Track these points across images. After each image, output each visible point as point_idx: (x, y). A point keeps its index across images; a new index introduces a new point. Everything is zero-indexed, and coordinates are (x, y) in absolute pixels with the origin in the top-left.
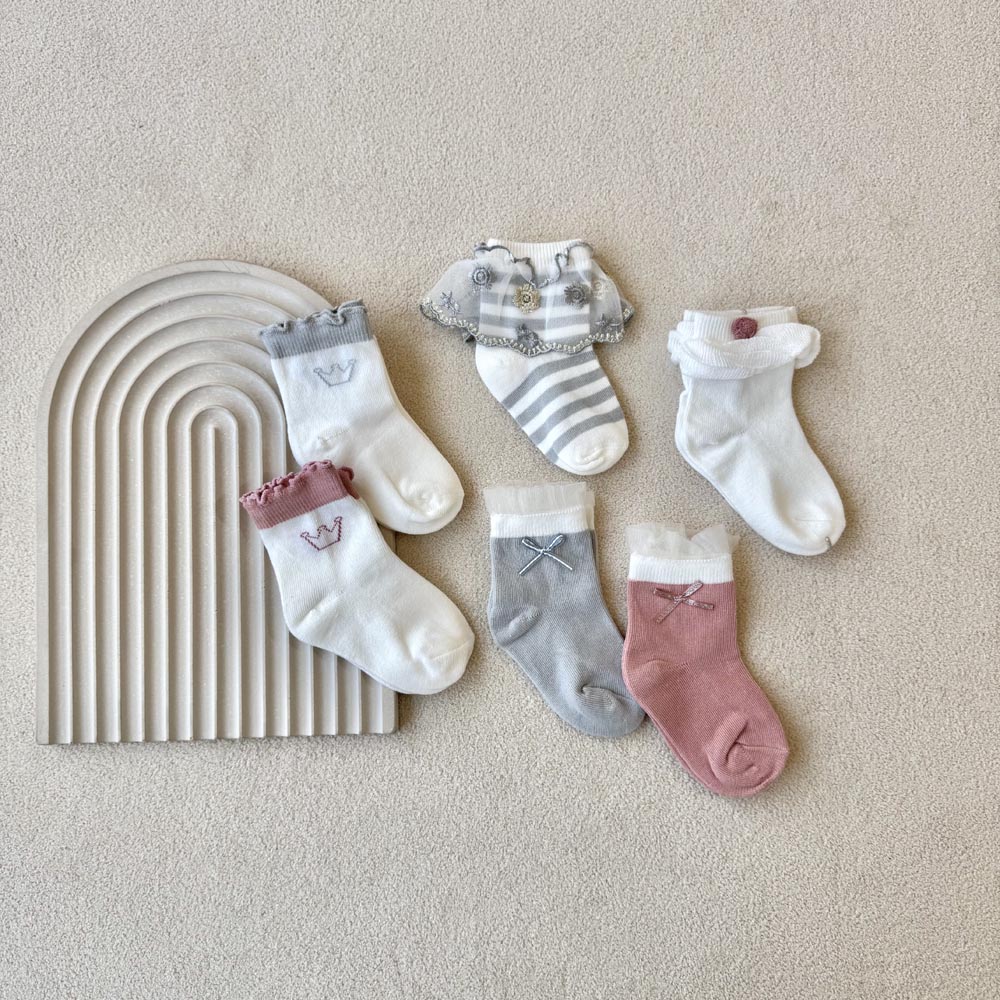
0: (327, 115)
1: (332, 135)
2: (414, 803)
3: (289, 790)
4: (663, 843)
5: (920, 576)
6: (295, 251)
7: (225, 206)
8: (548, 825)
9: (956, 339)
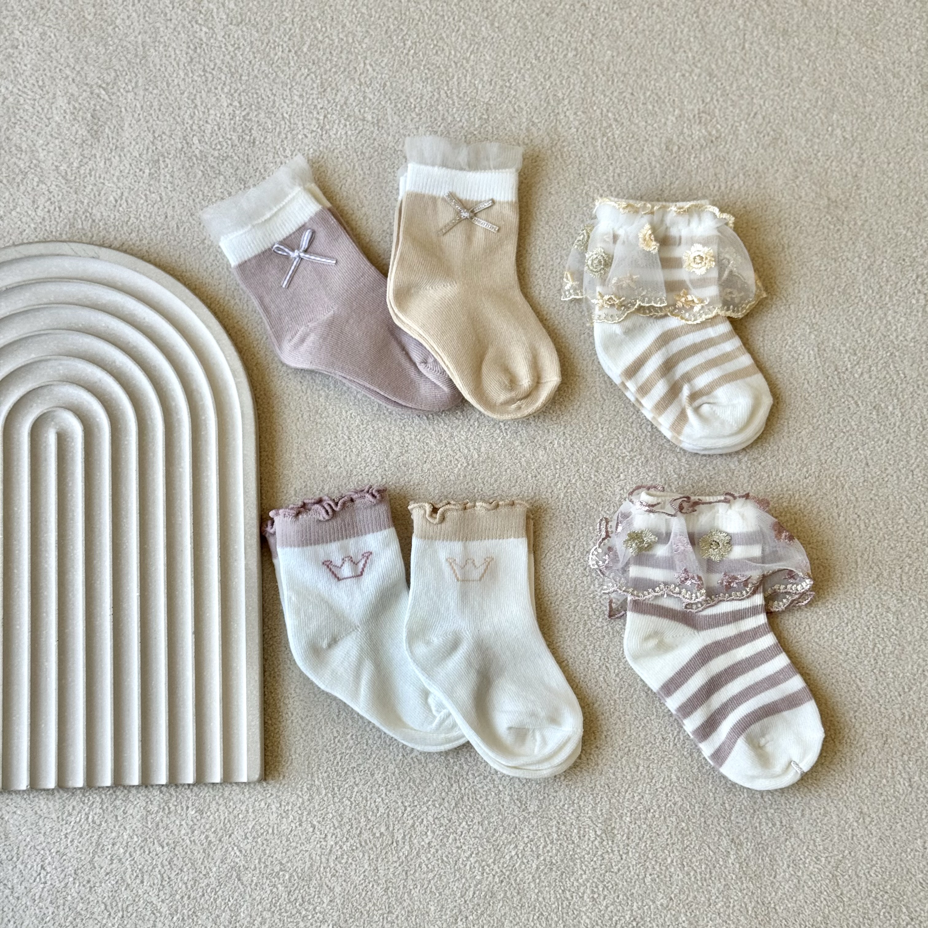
0: (186, 74)
1: (193, 97)
2: (281, 864)
3: (138, 849)
4: (565, 911)
5: (858, 606)
6: (149, 230)
7: (69, 177)
8: (434, 889)
9: (901, 338)
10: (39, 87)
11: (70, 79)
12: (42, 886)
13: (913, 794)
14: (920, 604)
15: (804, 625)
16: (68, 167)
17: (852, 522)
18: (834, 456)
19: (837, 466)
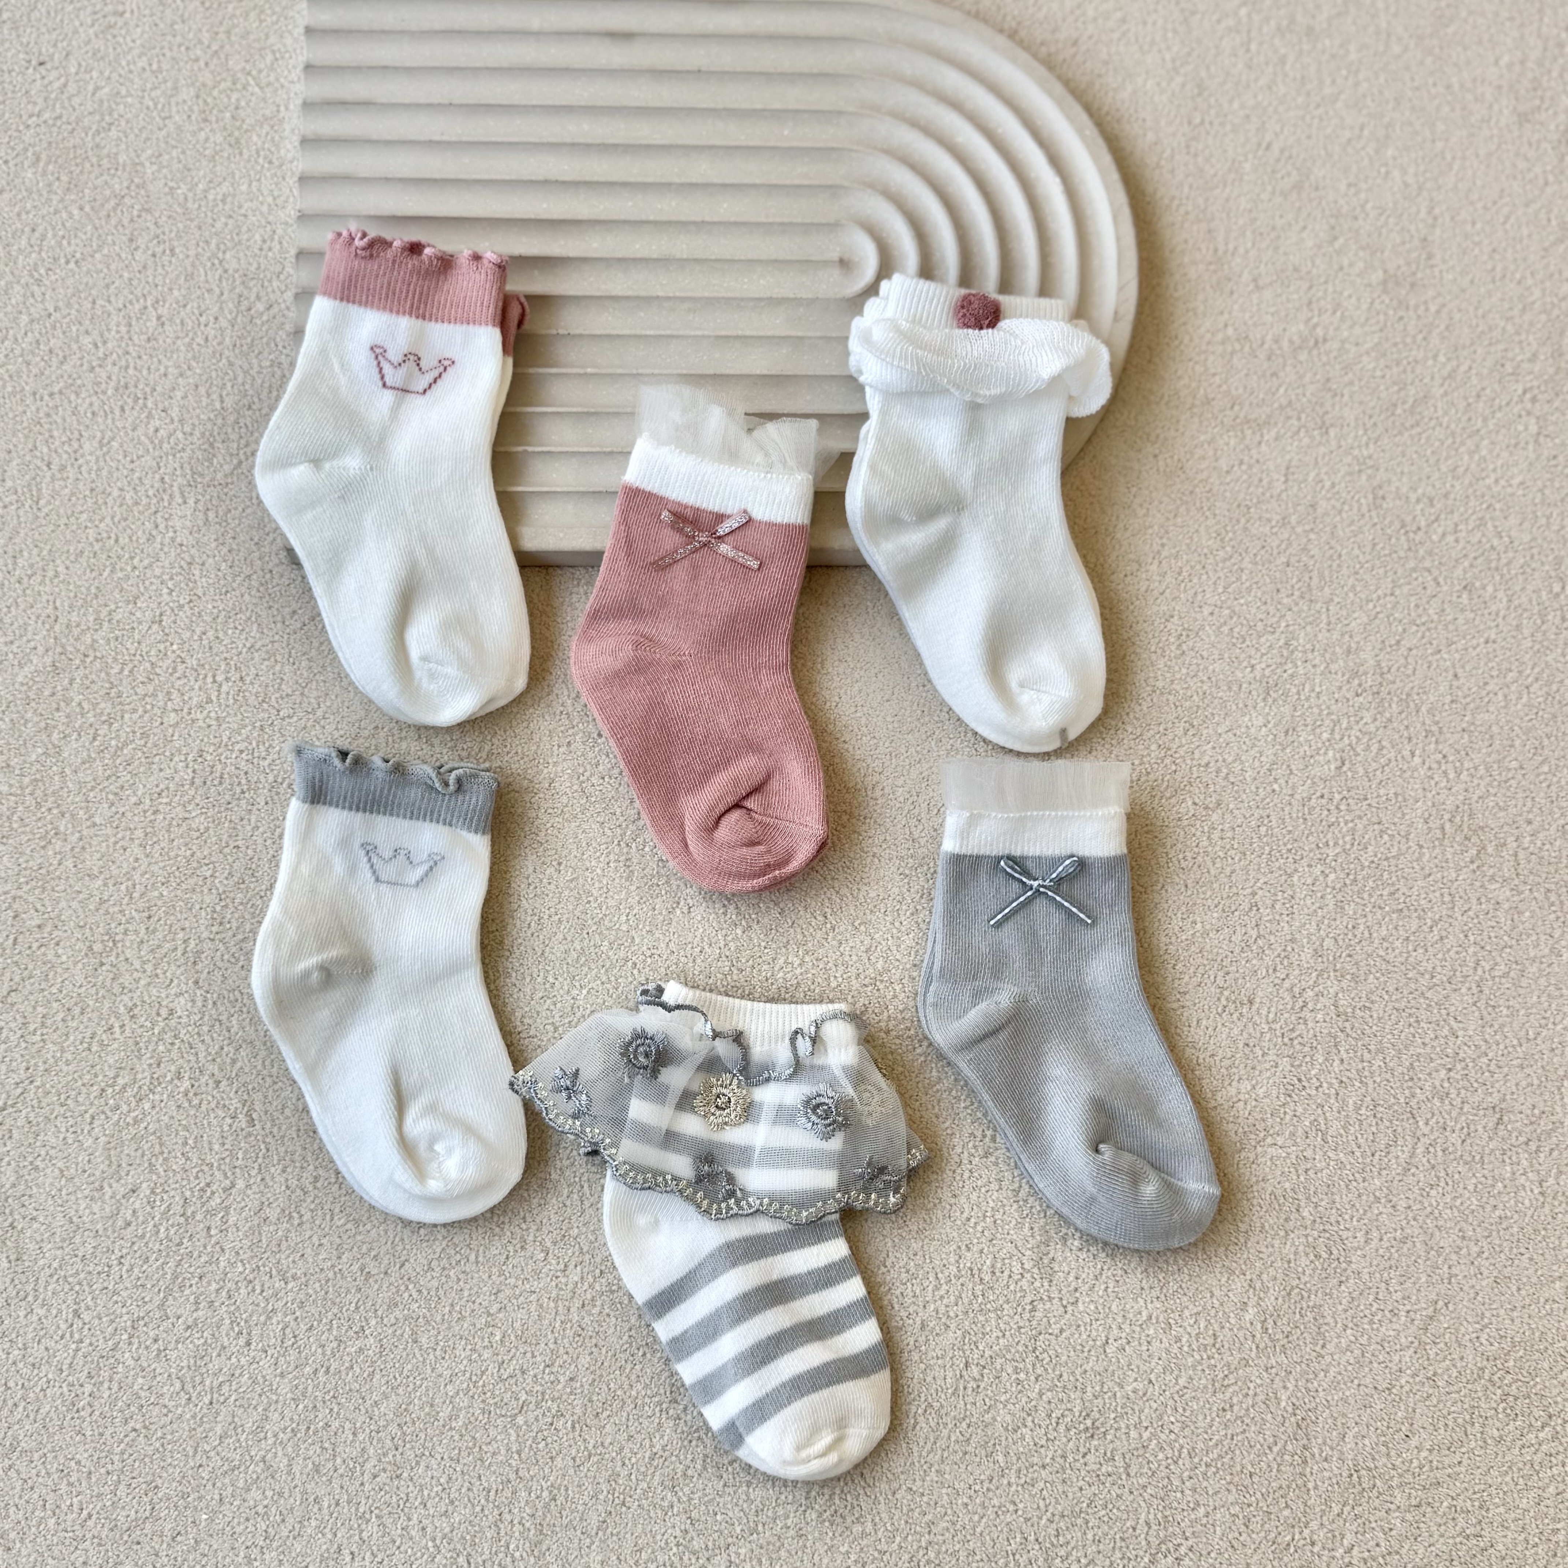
10: (153, 72)
11: (202, 63)
12: (74, 1346)
13: (1547, 1209)
14: (1547, 898)
15: (1362, 927)
16: (190, 190)
17: (1435, 766)
18: (1402, 661)
19: (1408, 676)
